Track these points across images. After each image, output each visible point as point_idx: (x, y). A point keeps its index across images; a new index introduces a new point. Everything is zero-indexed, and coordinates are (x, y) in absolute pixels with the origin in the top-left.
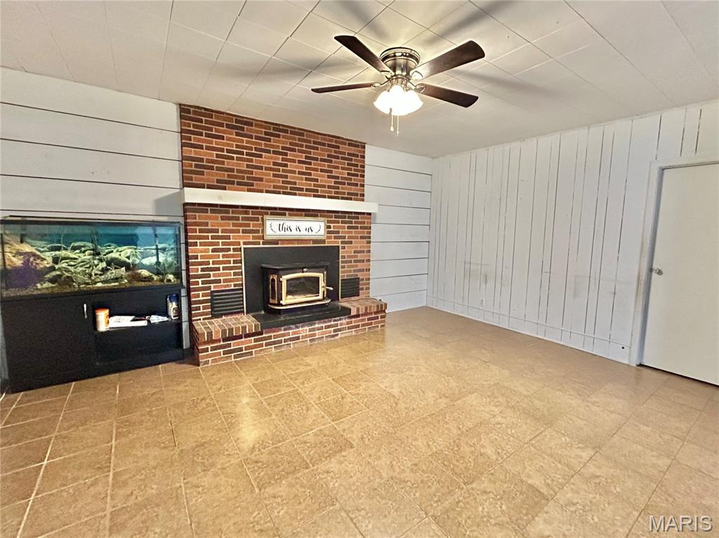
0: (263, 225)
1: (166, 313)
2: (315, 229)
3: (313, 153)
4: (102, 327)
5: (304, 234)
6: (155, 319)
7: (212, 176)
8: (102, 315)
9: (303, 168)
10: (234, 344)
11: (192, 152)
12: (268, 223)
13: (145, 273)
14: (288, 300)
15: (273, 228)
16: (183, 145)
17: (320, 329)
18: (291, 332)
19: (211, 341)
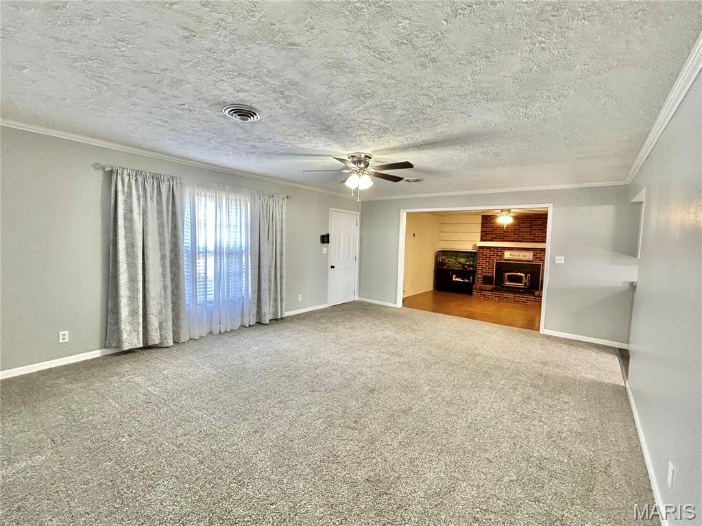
0: (503, 254)
1: (469, 279)
2: (529, 256)
3: (534, 223)
4: (454, 279)
5: (521, 258)
6: (466, 281)
7: (489, 237)
8: (454, 276)
9: (528, 230)
10: (484, 293)
11: (484, 229)
12: (505, 253)
13: (466, 267)
14: (507, 283)
15: (507, 255)
16: (482, 227)
17: (519, 297)
18: (505, 295)
19: (476, 289)
